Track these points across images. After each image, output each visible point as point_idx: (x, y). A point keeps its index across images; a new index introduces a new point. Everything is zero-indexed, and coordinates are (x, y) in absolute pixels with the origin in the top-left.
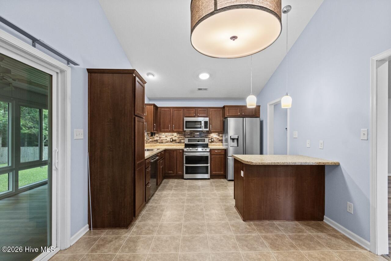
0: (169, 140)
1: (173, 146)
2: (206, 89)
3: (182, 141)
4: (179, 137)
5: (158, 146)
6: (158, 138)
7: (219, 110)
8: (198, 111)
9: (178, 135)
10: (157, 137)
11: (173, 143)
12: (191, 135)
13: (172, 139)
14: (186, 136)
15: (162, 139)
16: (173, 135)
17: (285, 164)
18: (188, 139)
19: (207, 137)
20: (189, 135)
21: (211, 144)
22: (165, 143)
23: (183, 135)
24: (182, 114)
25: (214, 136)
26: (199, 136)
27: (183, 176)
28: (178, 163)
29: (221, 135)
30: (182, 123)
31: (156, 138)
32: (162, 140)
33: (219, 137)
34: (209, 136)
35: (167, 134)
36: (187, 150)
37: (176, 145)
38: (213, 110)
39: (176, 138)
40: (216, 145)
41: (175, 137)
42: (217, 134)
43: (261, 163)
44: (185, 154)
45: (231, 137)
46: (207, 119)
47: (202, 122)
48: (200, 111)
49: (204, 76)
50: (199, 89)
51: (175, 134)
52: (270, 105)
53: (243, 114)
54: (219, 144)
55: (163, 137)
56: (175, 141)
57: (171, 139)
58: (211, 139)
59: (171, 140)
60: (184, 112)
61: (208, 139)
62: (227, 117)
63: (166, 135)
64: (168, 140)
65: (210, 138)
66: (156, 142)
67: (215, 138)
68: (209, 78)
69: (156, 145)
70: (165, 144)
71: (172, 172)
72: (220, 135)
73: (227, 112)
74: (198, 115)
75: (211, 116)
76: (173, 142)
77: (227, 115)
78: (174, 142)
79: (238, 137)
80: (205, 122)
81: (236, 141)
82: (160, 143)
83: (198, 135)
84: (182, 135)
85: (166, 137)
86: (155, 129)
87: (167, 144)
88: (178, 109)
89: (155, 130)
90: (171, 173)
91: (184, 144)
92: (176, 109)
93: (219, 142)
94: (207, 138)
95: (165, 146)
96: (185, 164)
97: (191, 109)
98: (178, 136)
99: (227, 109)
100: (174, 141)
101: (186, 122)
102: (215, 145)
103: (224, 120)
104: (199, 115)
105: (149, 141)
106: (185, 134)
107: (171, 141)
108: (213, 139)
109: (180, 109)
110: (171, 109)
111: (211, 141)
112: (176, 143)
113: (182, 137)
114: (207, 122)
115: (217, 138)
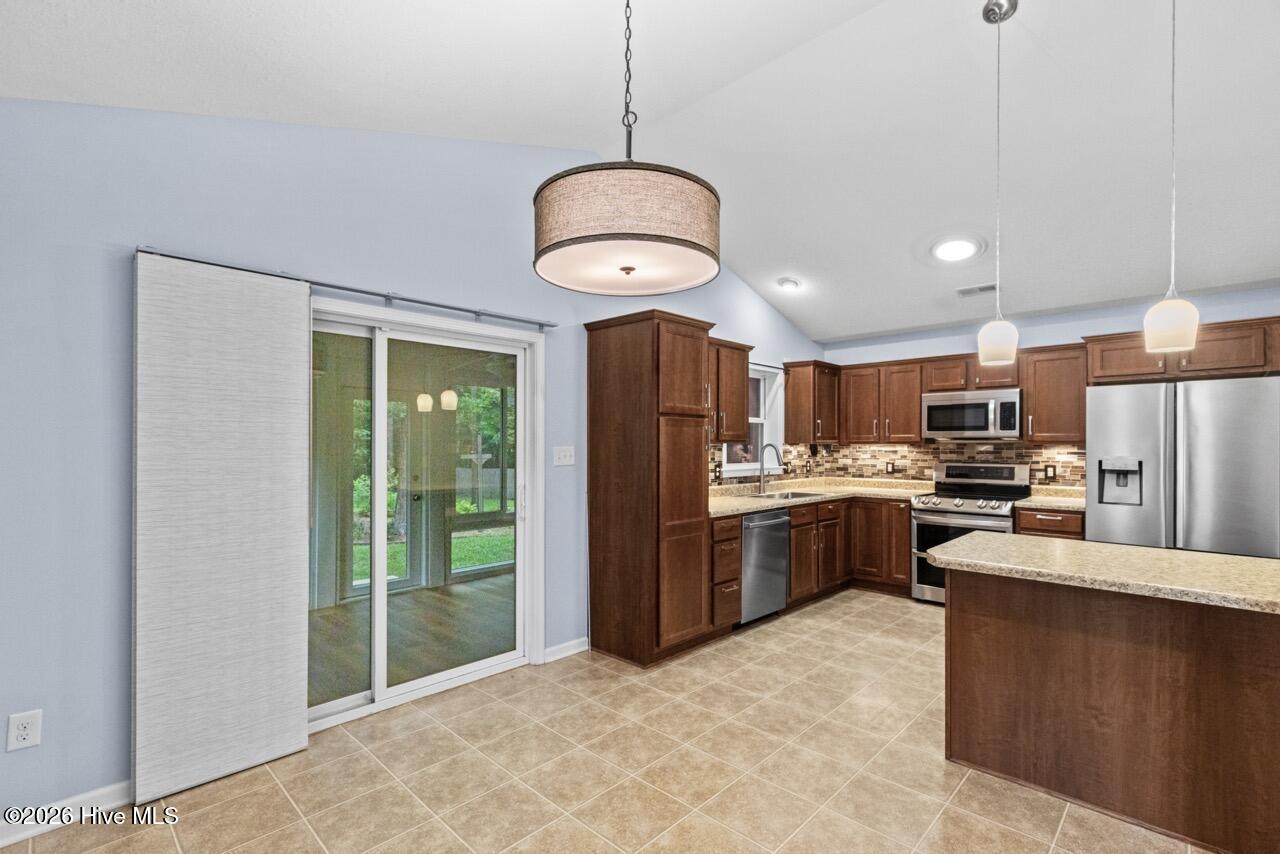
0: (881, 468)
1: (896, 487)
2: (990, 288)
3: (928, 472)
4: (918, 457)
5: (849, 483)
6: (849, 462)
7: (1072, 354)
8: (978, 368)
9: (912, 452)
10: (845, 456)
11: (896, 478)
12: (962, 453)
13: (893, 464)
14: (943, 457)
15: (859, 462)
16: (895, 452)
17: (1072, 583)
18: (948, 467)
19: (1026, 459)
20: (952, 452)
21: (1044, 487)
22: (871, 477)
23: (931, 453)
24: (918, 385)
25: (1057, 457)
26: (991, 457)
27: (910, 588)
28: (893, 544)
30: (916, 411)
31: (842, 462)
32: (860, 468)
33: (1081, 463)
34: (1035, 459)
35: (875, 448)
36: (923, 503)
37: (907, 484)
38: (1042, 356)
39: (907, 463)
40: (1070, 495)
41: (904, 457)
42: (1076, 451)
43: (968, 566)
44: (914, 518)
45: (1100, 462)
46: (1013, 395)
47: (991, 407)
49: (955, 251)
50: (965, 293)
51: (903, 449)
53: (1184, 363)
55: (864, 459)
56: (903, 470)
57: (890, 466)
58: (1046, 470)
59: (890, 469)
60: (924, 376)
61: (1027, 467)
63: (874, 451)
64: (878, 467)
65: (1040, 466)
66: (842, 473)
67: (1065, 465)
68: (977, 253)
69: (842, 483)
70: (870, 480)
71: (875, 570)
73: (1097, 365)
74: (977, 381)
75: (1031, 381)
76: (896, 475)
77: (1099, 373)
78: (900, 475)
79: (1140, 463)
80: (1003, 405)
82: (854, 476)
83: (987, 452)
84: (926, 453)
85: (874, 457)
86: (819, 435)
87: (875, 480)
88: (904, 366)
89: (819, 438)
90: (871, 574)
91: (933, 482)
92: (896, 368)
94: (1027, 463)
95: (871, 486)
96: (914, 550)
97: (951, 364)
98: (913, 456)
99: (1097, 352)
100: (899, 471)
101: (931, 409)
102: (1062, 491)
104: (980, 380)
105: (820, 469)
106: (938, 449)
107: (888, 473)
108: (1054, 467)
109: (910, 367)
110: (882, 369)
111: (1044, 477)
112: (907, 477)
113: (926, 461)
114: (1014, 404)
115: (1075, 465)
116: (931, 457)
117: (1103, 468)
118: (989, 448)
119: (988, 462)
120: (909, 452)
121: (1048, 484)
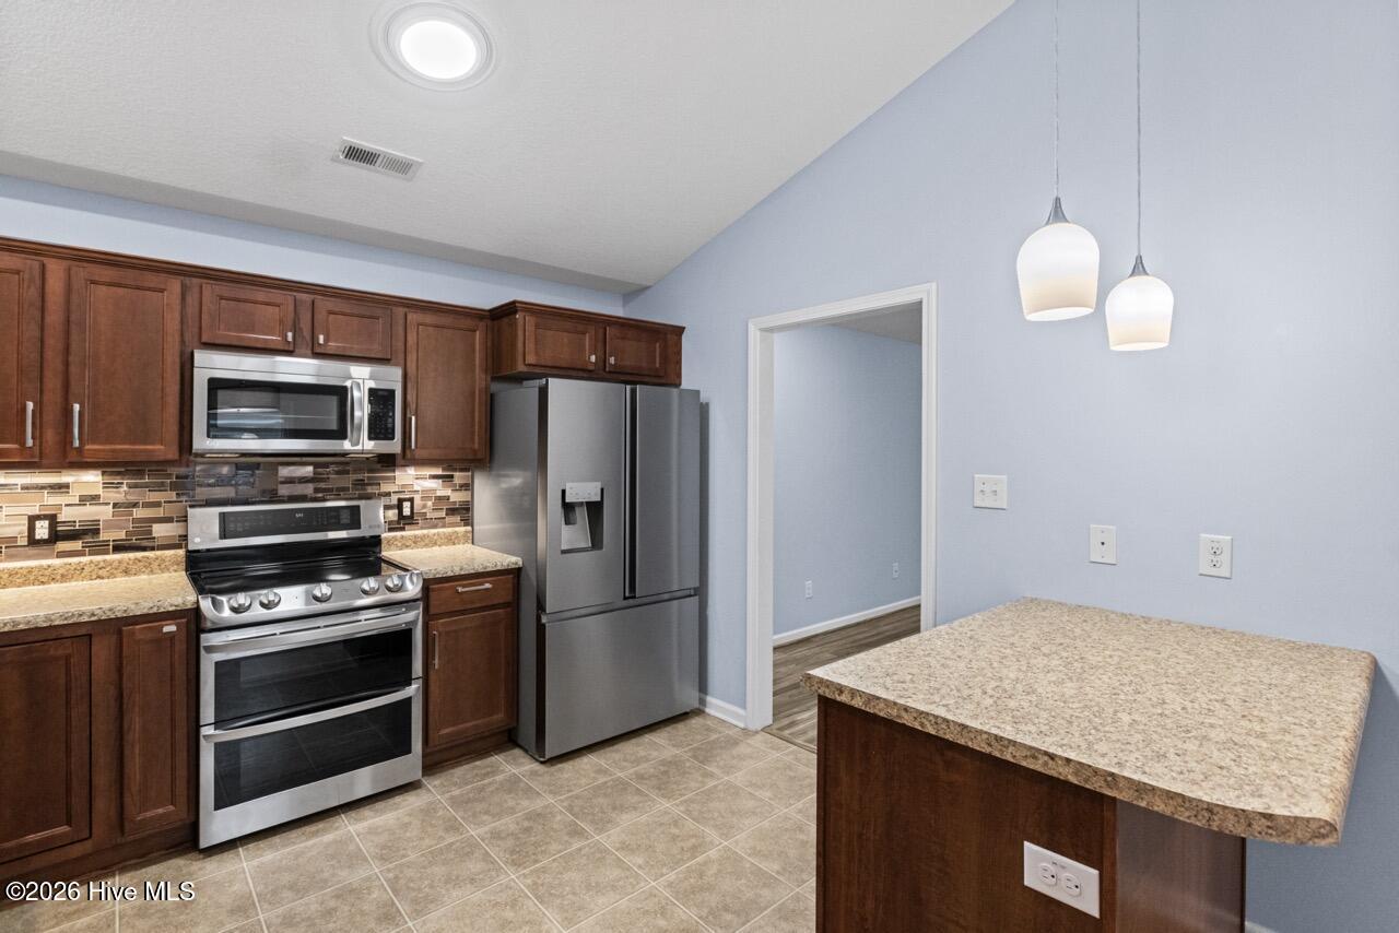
0: (11, 532)
1: (64, 578)
2: (402, 167)
3: (159, 530)
4: (132, 498)
7: (466, 322)
8: (320, 316)
9: (115, 487)
11: (62, 554)
13: (52, 517)
14: (202, 493)
16: (60, 488)
18: (223, 516)
19: (370, 490)
20: (222, 482)
21: (399, 534)
23: (173, 487)
24: (172, 323)
25: (417, 482)
26: (309, 489)
27: (195, 827)
28: (135, 733)
29: (459, 477)
30: (173, 389)
33: (448, 492)
34: (385, 488)
36: (235, 610)
37: (99, 566)
38: (429, 318)
39: (103, 513)
40: (431, 539)
41: (90, 499)
42: (439, 472)
44: (210, 649)
45: (563, 493)
46: (391, 378)
47: (358, 395)
48: (331, 312)
50: (355, 154)
51: (90, 480)
52: (762, 330)
53: (612, 360)
54: (450, 530)
56: (86, 534)
57: (32, 520)
58: (399, 506)
59: (42, 533)
60: (192, 310)
61: (378, 503)
62: (525, 369)
65: (394, 500)
68: (477, 72)
71: (61, 829)
72: (457, 474)
73: (530, 346)
74: (321, 339)
75: (412, 358)
76: (67, 546)
77: (531, 359)
78: (77, 545)
79: (602, 493)
80: (375, 392)
81: (581, 516)
83: (303, 480)
84: (160, 487)
88: (132, 273)
90: (49, 846)
91: (181, 552)
92: (107, 274)
93: (449, 519)
94: (374, 497)
96: (207, 731)
97: (261, 295)
98: (121, 494)
99: (530, 327)
100: (73, 536)
101: (216, 385)
103: (495, 387)
104: (326, 340)
106: (192, 477)
107: (34, 542)
108: (411, 500)
109: (151, 279)
110: (54, 265)
111: (396, 518)
112: (101, 548)
113: (157, 504)
114: (392, 393)
115: (439, 494)
116: (173, 495)
117: (567, 500)
118: (308, 470)
119: (303, 498)
120: (106, 485)
121: (403, 529)
